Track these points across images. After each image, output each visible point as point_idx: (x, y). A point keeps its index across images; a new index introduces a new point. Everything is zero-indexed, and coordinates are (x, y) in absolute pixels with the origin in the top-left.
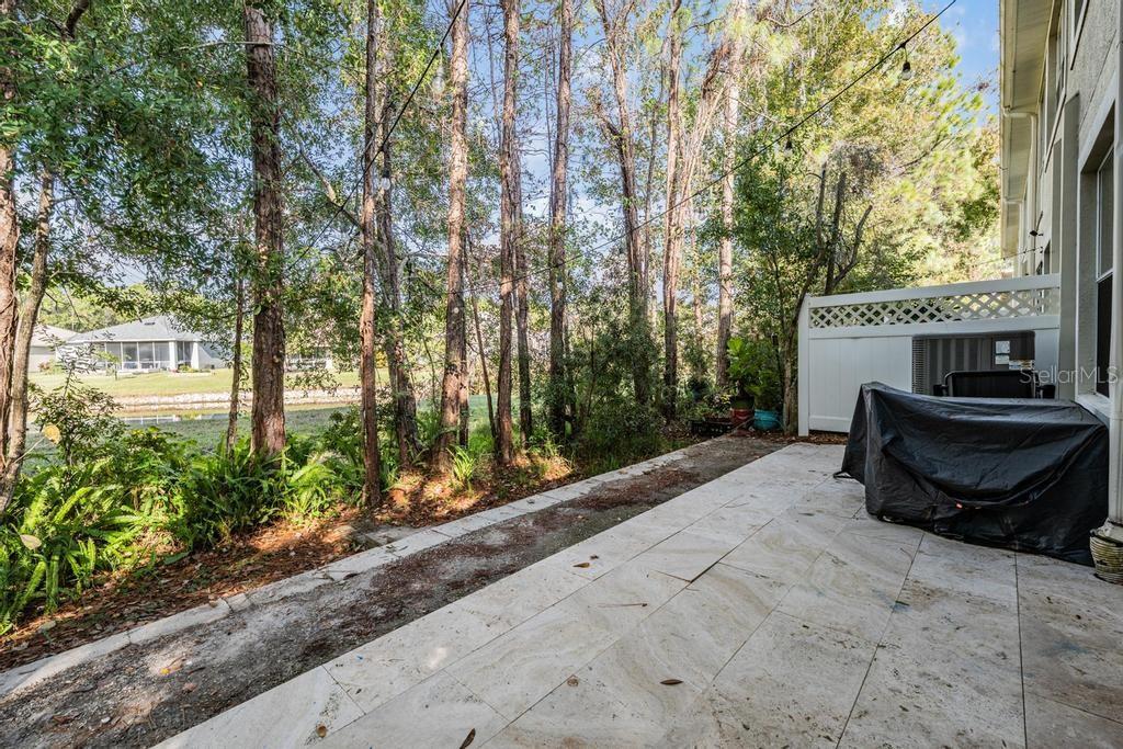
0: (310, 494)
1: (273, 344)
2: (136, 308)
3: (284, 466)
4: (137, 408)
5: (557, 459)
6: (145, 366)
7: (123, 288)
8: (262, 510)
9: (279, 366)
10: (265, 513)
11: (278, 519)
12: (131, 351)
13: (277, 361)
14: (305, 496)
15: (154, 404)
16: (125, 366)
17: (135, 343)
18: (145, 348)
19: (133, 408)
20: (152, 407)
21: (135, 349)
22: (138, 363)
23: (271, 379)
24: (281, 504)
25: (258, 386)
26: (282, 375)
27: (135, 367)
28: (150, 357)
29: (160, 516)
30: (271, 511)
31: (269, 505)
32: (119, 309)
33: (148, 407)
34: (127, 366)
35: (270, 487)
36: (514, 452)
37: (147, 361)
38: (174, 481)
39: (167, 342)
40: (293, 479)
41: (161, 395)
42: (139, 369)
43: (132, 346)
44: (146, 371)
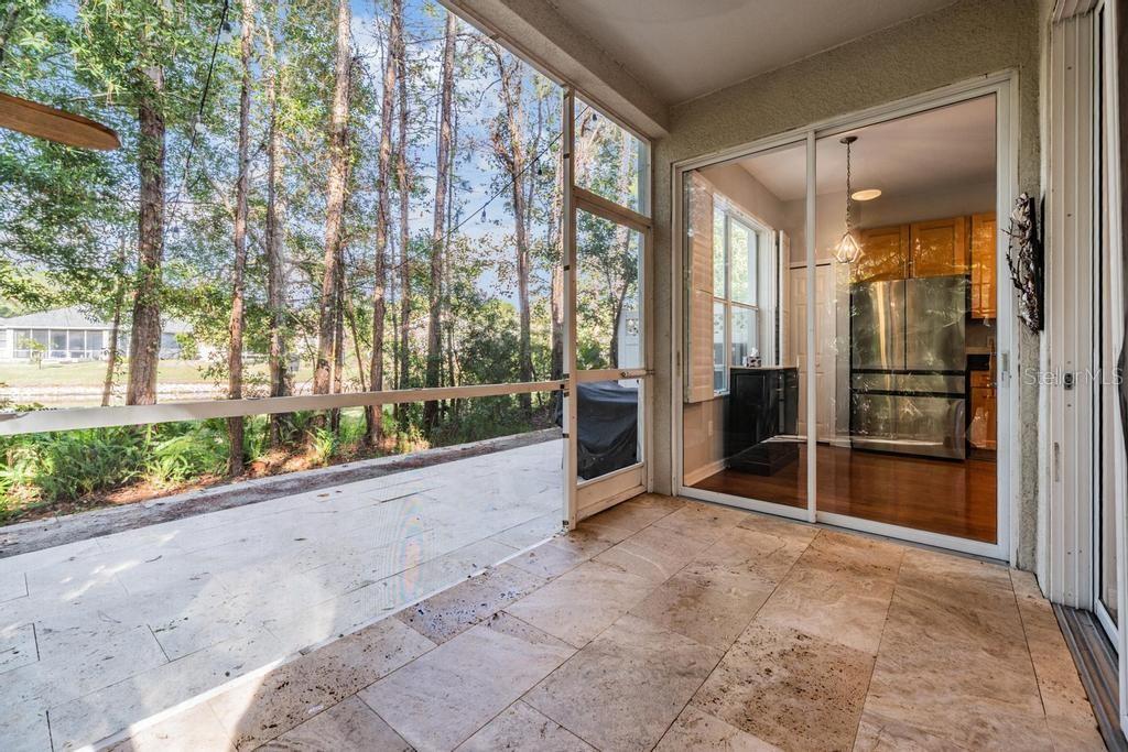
0: (172, 462)
1: (148, 337)
2: (41, 300)
3: (148, 437)
4: (60, 398)
5: (421, 442)
6: (75, 355)
7: (29, 281)
8: (124, 472)
9: (152, 355)
10: (127, 475)
11: (138, 480)
12: (59, 340)
13: (150, 350)
14: (167, 463)
15: (79, 394)
16: (52, 355)
17: (66, 330)
18: (77, 336)
19: (55, 398)
20: (77, 397)
21: (64, 337)
22: (68, 352)
23: (145, 365)
24: (142, 468)
25: (134, 370)
26: (155, 363)
27: (63, 356)
28: (82, 346)
29: (31, 473)
30: (132, 473)
31: (132, 468)
32: (25, 300)
33: (72, 397)
34: (55, 355)
35: (133, 453)
36: (383, 435)
37: (77, 350)
38: (46, 446)
39: (101, 331)
40: (158, 449)
41: (88, 386)
42: (68, 358)
43: (61, 334)
44: (75, 360)
